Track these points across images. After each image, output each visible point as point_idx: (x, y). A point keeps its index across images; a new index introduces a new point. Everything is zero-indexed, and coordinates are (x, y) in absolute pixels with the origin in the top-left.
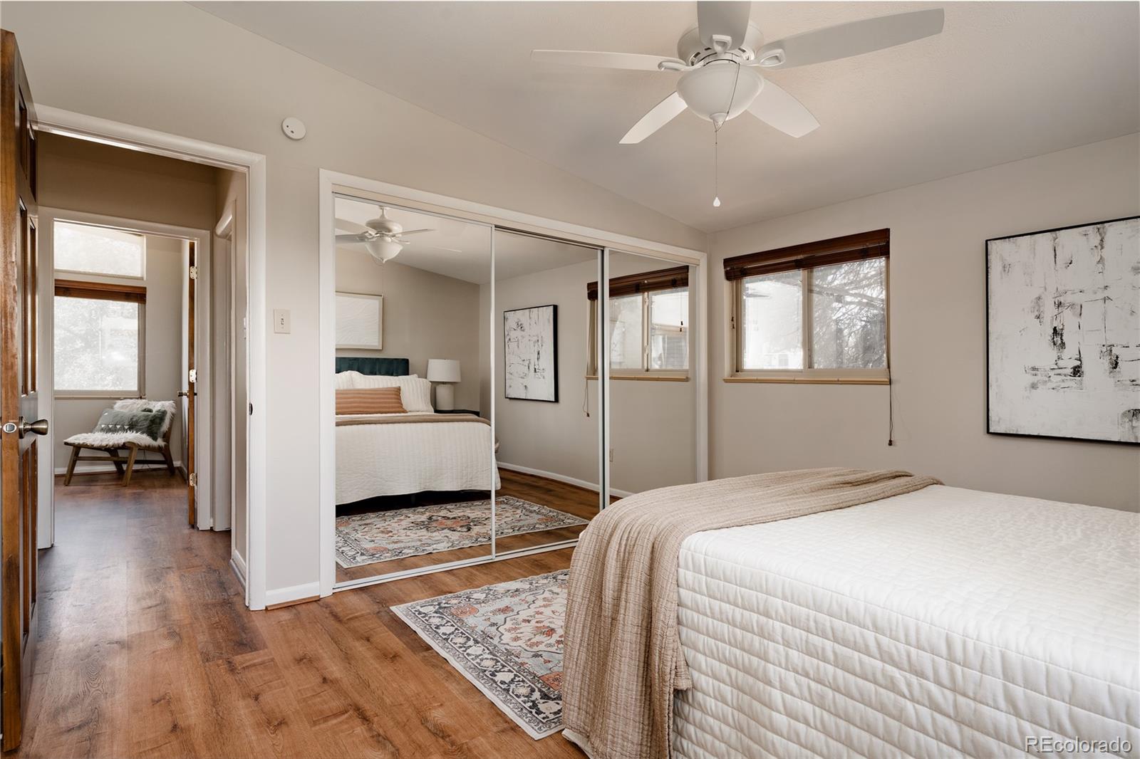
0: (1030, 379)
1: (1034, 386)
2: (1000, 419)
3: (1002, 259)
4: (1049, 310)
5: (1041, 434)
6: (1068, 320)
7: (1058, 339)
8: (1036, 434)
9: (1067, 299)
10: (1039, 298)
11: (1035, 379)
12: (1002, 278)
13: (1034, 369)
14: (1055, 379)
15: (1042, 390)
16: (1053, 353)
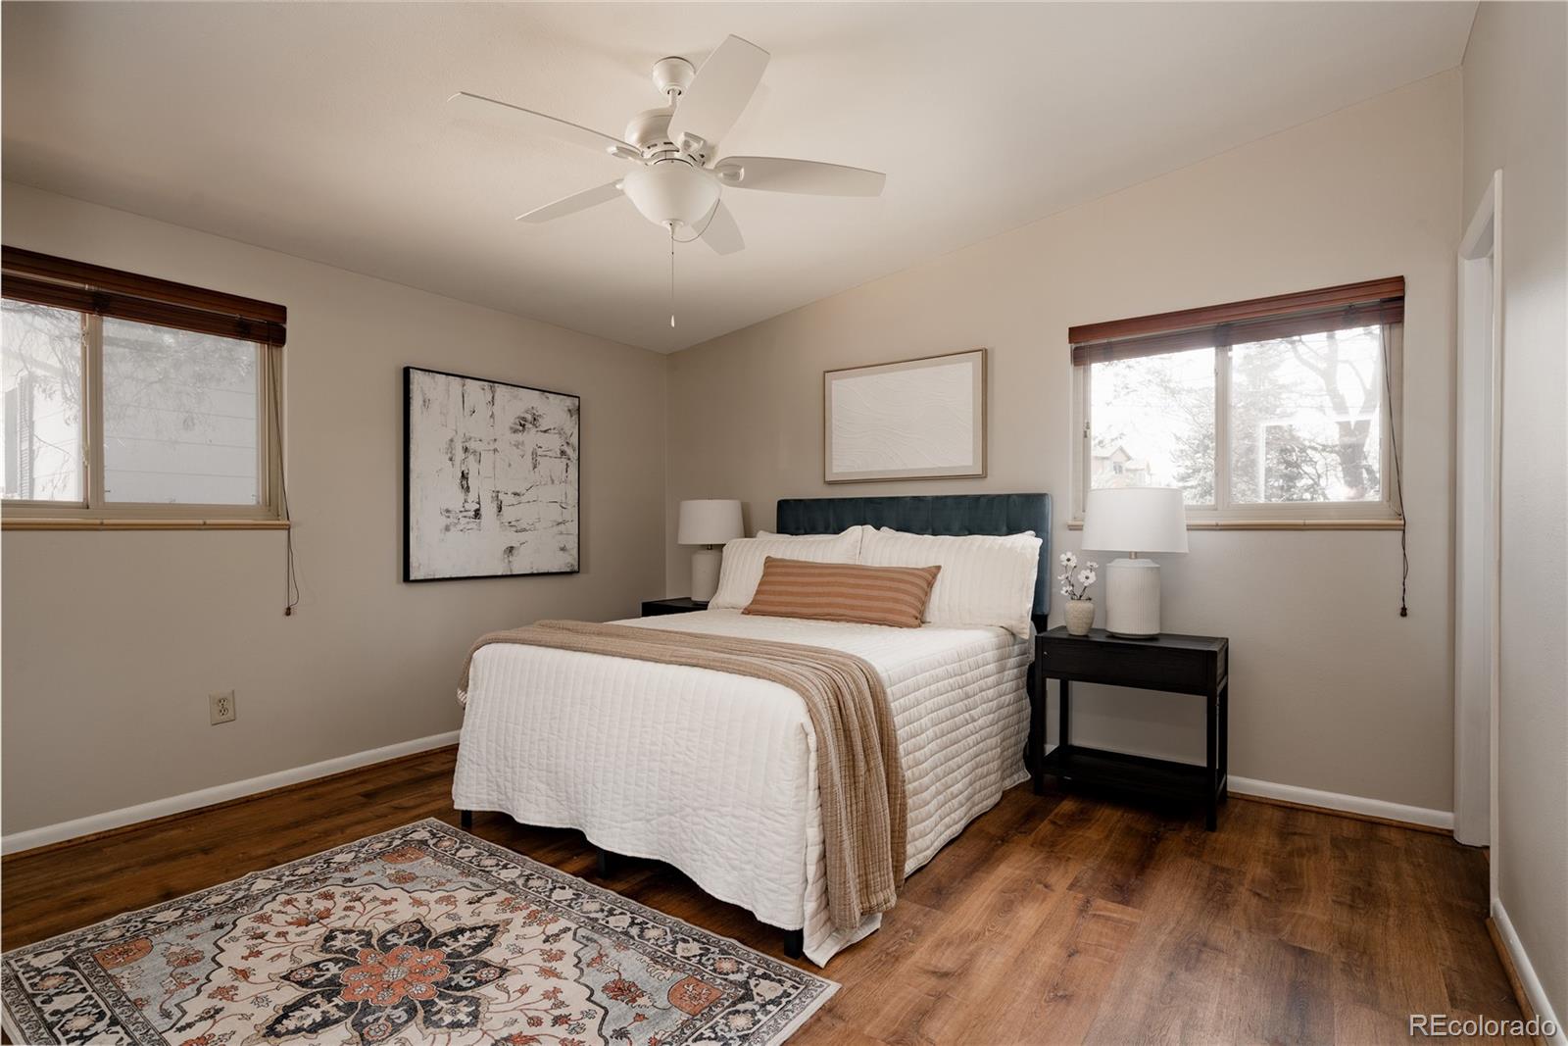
0: (443, 521)
1: (447, 529)
2: (420, 565)
3: (424, 394)
4: (459, 455)
5: (453, 576)
6: (472, 467)
7: (464, 482)
8: (448, 576)
9: (472, 445)
10: (452, 440)
11: (449, 521)
12: (422, 413)
13: (448, 511)
14: (463, 521)
15: (454, 532)
16: (461, 495)
